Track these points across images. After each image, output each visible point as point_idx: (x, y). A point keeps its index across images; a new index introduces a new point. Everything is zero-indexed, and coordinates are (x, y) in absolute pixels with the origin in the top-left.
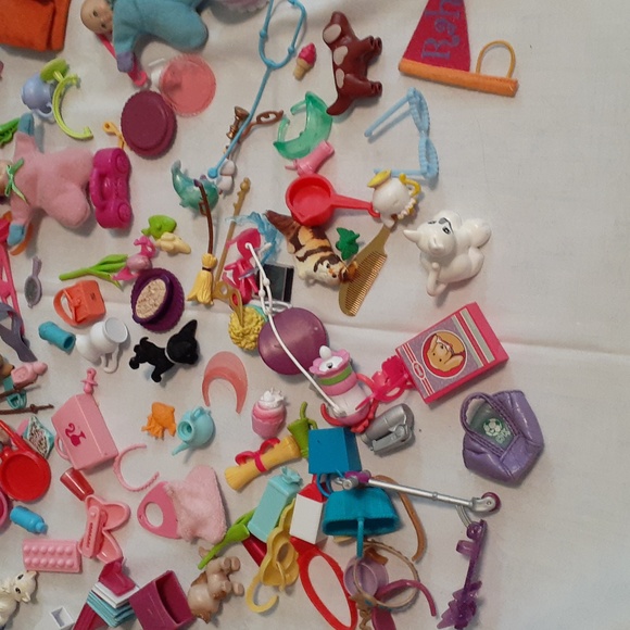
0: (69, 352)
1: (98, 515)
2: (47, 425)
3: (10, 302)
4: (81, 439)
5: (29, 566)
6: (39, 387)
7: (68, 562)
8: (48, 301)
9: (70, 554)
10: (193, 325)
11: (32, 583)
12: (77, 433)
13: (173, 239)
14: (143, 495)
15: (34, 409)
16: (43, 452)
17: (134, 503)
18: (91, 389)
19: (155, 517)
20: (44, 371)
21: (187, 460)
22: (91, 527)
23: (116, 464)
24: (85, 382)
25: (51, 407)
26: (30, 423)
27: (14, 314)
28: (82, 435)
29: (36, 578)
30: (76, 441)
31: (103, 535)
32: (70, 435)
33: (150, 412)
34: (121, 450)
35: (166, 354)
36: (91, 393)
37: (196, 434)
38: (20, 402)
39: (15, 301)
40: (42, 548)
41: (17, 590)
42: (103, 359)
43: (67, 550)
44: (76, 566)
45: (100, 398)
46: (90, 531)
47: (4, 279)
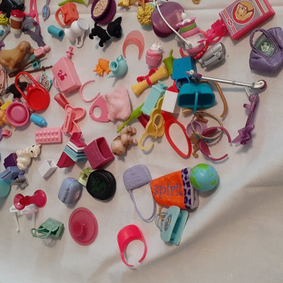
0: (61, 40)
1: (71, 112)
2: (50, 75)
3: (35, 19)
4: (65, 77)
5: (37, 141)
6: (46, 58)
7: (56, 137)
8: (53, 17)
9: (57, 133)
10: (120, 19)
11: (39, 149)
12: (63, 74)
14: (92, 104)
15: (44, 69)
16: (47, 88)
17: (87, 108)
18: (71, 55)
19: (97, 114)
20: (48, 51)
21: (114, 85)
22: (68, 118)
23: (80, 90)
24: (67, 53)
25: (51, 67)
26: (42, 75)
27: (36, 24)
28: (66, 75)
30: (62, 78)
31: (73, 123)
32: (60, 75)
33: (98, 63)
34: (83, 84)
35: (107, 31)
36: (70, 58)
38: (38, 66)
39: (37, 19)
40: (44, 132)
41: (32, 151)
42: (77, 40)
43: (56, 131)
44: (60, 139)
45: (75, 60)
46: (67, 120)
47: (33, 8)
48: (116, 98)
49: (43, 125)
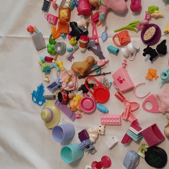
0: (117, 55)
1: (129, 106)
2: (110, 79)
3: (96, 41)
4: (123, 81)
5: (103, 123)
6: (106, 67)
7: (117, 121)
8: (110, 40)
9: (118, 119)
10: (164, 41)
12: (122, 79)
13: (159, 13)
14: (144, 99)
15: (104, 74)
16: (108, 87)
17: (140, 102)
18: (125, 65)
19: (149, 106)
20: (107, 62)
21: (161, 87)
22: (127, 110)
23: (134, 89)
24: (123, 64)
25: (110, 73)
26: (103, 78)
27: (97, 44)
28: (124, 80)
29: (105, 127)
30: (121, 82)
31: (130, 112)
32: (119, 80)
33: (148, 72)
34: (135, 85)
35: (156, 51)
36: (125, 67)
37: (168, 76)
38: (99, 72)
39: (98, 40)
41: (100, 130)
42: (130, 56)
43: (117, 117)
44: (120, 123)
45: (127, 69)
46: (126, 111)
47: (95, 34)
48: (166, 97)
49: (105, 112)
